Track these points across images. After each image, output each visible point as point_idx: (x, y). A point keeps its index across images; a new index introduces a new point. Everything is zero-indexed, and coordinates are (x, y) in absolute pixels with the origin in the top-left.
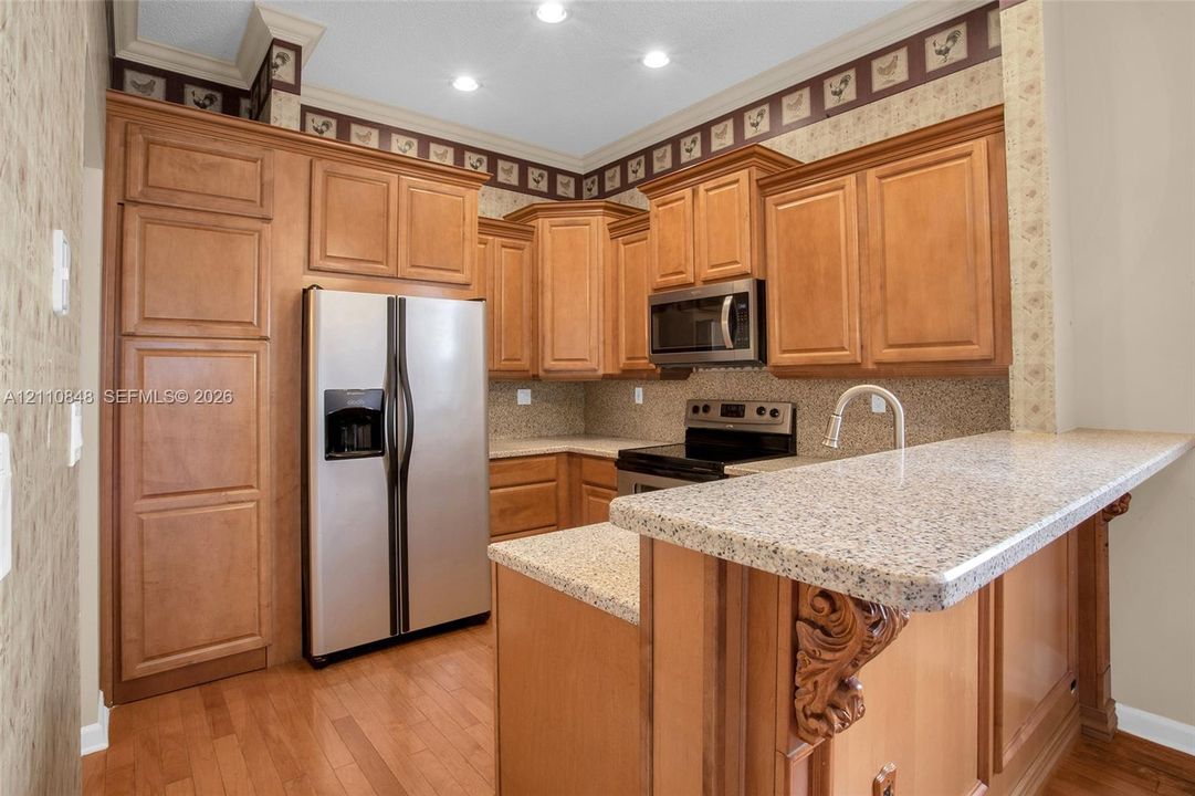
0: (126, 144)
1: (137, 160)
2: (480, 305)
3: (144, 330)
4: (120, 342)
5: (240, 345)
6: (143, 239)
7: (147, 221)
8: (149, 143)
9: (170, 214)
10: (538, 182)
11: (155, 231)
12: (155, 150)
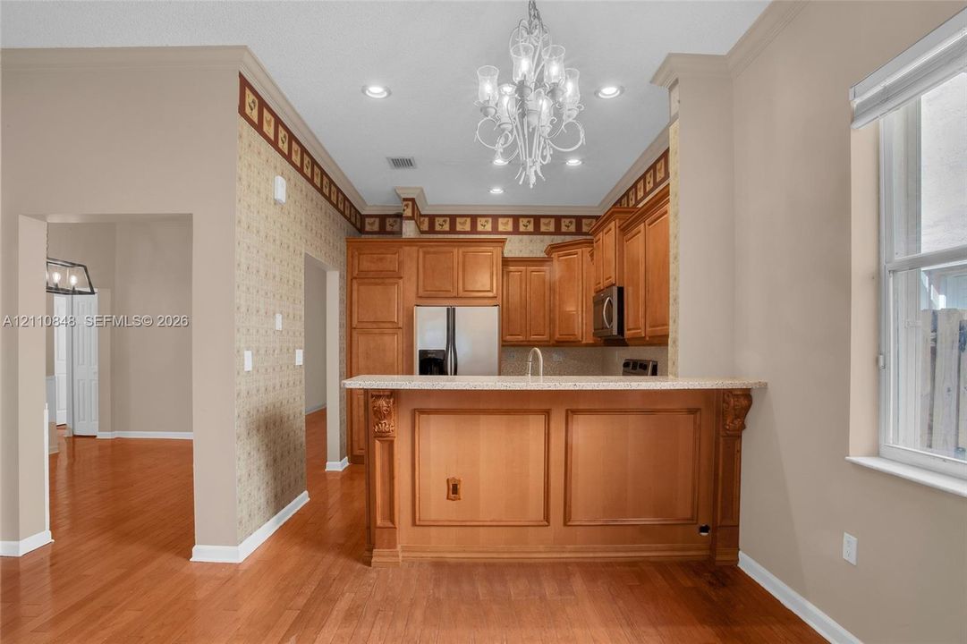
0: (352, 257)
1: (356, 262)
2: (497, 308)
3: (360, 326)
4: (351, 332)
5: (391, 331)
6: (358, 290)
7: (359, 284)
8: (360, 254)
9: (366, 281)
10: (568, 227)
11: (361, 288)
12: (361, 256)
